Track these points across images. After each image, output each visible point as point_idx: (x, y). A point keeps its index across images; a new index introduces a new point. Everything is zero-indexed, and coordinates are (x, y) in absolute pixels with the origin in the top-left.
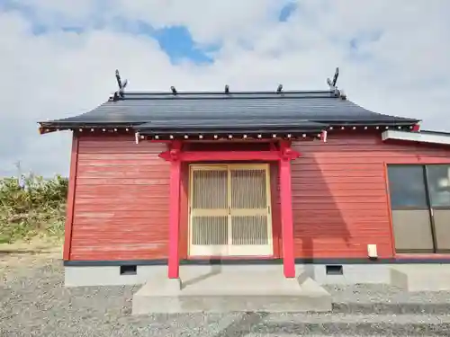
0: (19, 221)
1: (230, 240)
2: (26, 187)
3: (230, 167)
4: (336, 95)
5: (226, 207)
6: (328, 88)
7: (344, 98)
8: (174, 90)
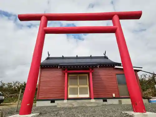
0: (12, 96)
1: (79, 94)
2: (14, 86)
3: (79, 75)
4: (106, 58)
5: (78, 85)
6: (104, 56)
7: (108, 58)
8: (63, 56)
